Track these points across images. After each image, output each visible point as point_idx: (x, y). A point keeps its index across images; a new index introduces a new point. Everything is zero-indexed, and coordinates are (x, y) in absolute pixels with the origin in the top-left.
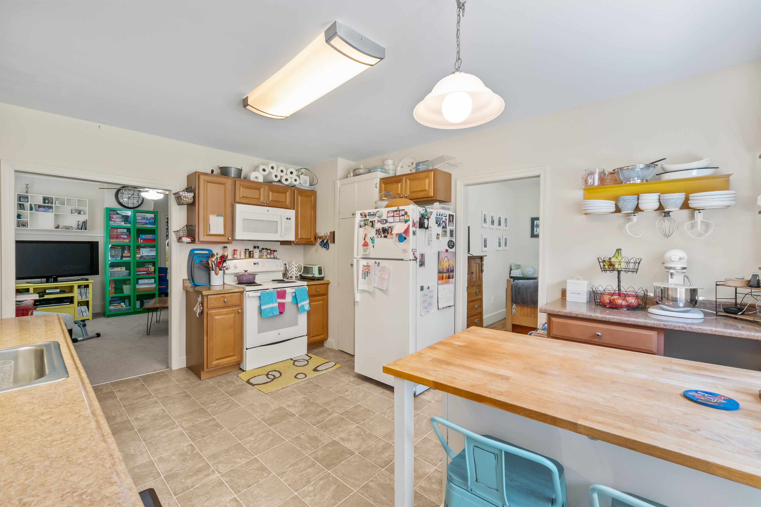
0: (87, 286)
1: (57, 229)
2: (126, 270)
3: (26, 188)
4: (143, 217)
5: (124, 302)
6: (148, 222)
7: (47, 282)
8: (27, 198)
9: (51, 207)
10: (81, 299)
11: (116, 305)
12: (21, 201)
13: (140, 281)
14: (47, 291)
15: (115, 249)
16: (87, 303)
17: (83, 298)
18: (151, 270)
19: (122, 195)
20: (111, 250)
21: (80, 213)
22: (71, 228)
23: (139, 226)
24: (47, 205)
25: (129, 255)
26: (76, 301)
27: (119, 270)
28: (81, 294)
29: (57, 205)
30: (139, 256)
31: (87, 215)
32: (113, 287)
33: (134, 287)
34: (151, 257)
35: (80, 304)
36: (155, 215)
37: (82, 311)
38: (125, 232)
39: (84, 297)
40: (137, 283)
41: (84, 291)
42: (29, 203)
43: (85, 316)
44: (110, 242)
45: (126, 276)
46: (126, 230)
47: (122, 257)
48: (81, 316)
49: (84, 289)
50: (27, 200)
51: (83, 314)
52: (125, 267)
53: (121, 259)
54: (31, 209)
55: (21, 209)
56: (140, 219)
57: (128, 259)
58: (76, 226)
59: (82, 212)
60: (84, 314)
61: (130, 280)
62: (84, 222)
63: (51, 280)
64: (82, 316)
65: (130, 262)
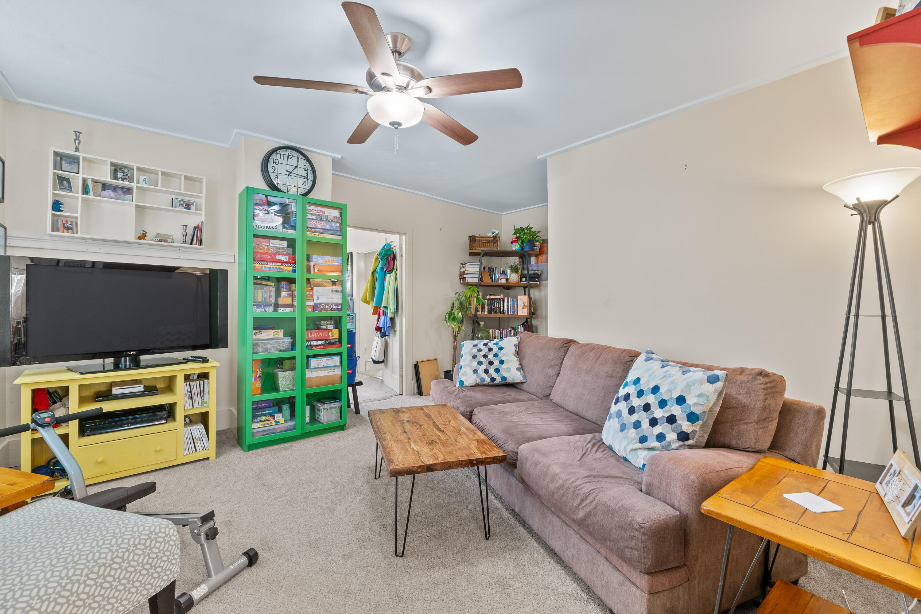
0: (204, 376)
1: (142, 241)
2: (285, 336)
3: (75, 140)
4: (319, 215)
5: (280, 411)
6: (328, 227)
7: (117, 367)
8: (77, 164)
9: (128, 191)
10: (192, 407)
11: (266, 420)
12: (63, 169)
13: (314, 362)
14: (115, 391)
15: (262, 288)
16: (204, 418)
17: (196, 405)
18: (333, 336)
19: (275, 165)
20: (255, 289)
21: (188, 207)
22: (170, 240)
23: (313, 236)
24: (119, 182)
25: (289, 301)
26: (180, 414)
27: (272, 337)
28: (191, 395)
29: (143, 185)
30: (311, 304)
31: (203, 212)
32: (258, 376)
33: (303, 374)
34: (334, 307)
35: (190, 420)
36: (341, 213)
37: (193, 439)
38: (283, 248)
39: (197, 402)
40: (308, 367)
41: (198, 389)
42: (81, 176)
43: (201, 450)
44: (254, 270)
45: (285, 350)
46: (285, 243)
47: (277, 306)
48: (191, 451)
49: (198, 382)
50: (76, 168)
51: (196, 445)
52: (283, 330)
53: (275, 310)
54: (85, 190)
55: (61, 189)
56: (313, 219)
57: (289, 310)
58: (181, 238)
59: (192, 206)
60: (199, 445)
61: (294, 358)
62: (196, 228)
63: (126, 361)
64: (194, 451)
65: (294, 318)
